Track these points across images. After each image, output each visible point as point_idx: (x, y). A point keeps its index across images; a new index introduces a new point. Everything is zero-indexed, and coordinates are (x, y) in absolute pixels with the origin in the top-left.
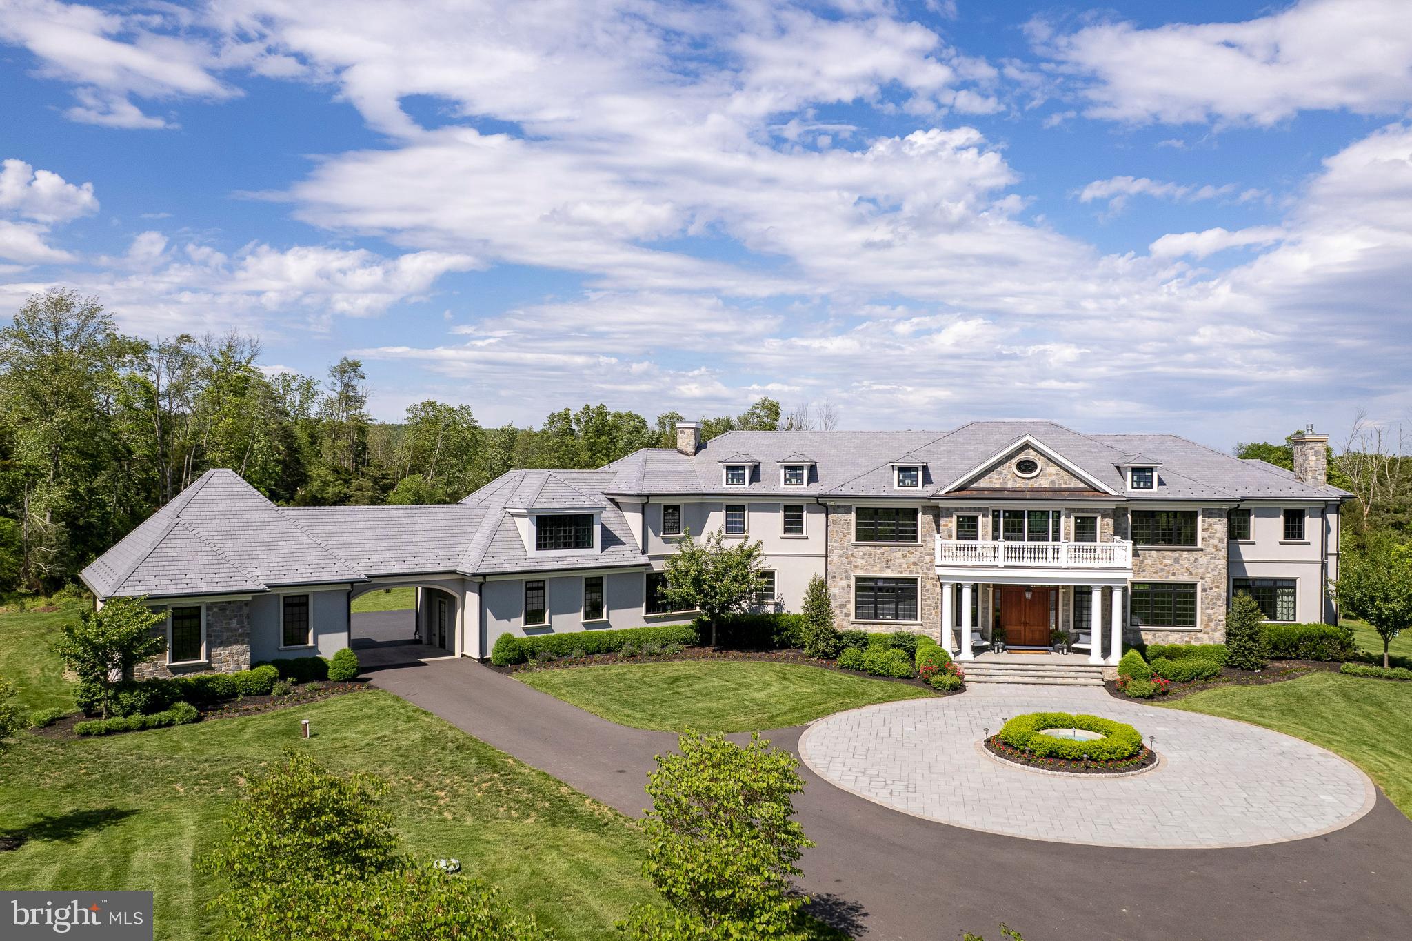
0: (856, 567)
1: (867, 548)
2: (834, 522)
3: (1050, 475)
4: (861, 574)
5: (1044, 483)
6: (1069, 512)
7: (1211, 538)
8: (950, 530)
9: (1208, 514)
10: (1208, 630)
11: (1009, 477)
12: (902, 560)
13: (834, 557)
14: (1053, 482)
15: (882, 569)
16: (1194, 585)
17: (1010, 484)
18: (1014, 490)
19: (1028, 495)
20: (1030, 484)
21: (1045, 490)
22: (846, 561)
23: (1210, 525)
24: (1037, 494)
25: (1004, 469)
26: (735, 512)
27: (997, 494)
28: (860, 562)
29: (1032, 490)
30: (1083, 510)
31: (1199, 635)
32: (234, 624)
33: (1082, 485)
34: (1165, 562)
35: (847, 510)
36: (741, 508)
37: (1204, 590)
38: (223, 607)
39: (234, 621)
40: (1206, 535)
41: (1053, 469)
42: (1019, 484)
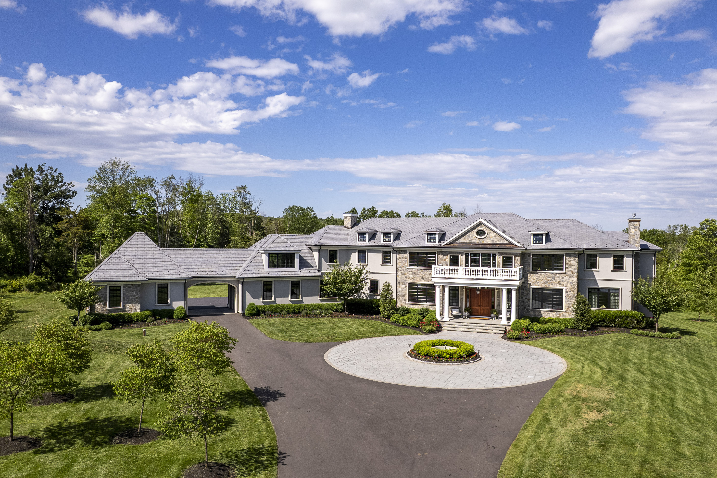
0: (409, 278)
1: (414, 270)
2: (400, 258)
3: (492, 237)
4: (411, 281)
5: (488, 241)
6: (500, 254)
7: (570, 267)
8: (447, 262)
9: (569, 255)
10: (569, 311)
11: (473, 238)
12: (429, 276)
13: (399, 274)
14: (493, 240)
15: (420, 280)
16: (562, 290)
17: (473, 241)
18: (475, 244)
19: (481, 246)
20: (482, 241)
21: (489, 244)
22: (404, 276)
23: (570, 261)
24: (485, 246)
25: (470, 234)
26: (362, 253)
27: (468, 246)
28: (411, 276)
29: (484, 244)
30: (506, 254)
31: (564, 314)
32: (134, 294)
33: (506, 242)
34: (548, 278)
35: (405, 252)
36: (365, 252)
37: (566, 292)
38: (130, 286)
39: (134, 292)
40: (567, 266)
41: (493, 234)
42: (478, 241)
